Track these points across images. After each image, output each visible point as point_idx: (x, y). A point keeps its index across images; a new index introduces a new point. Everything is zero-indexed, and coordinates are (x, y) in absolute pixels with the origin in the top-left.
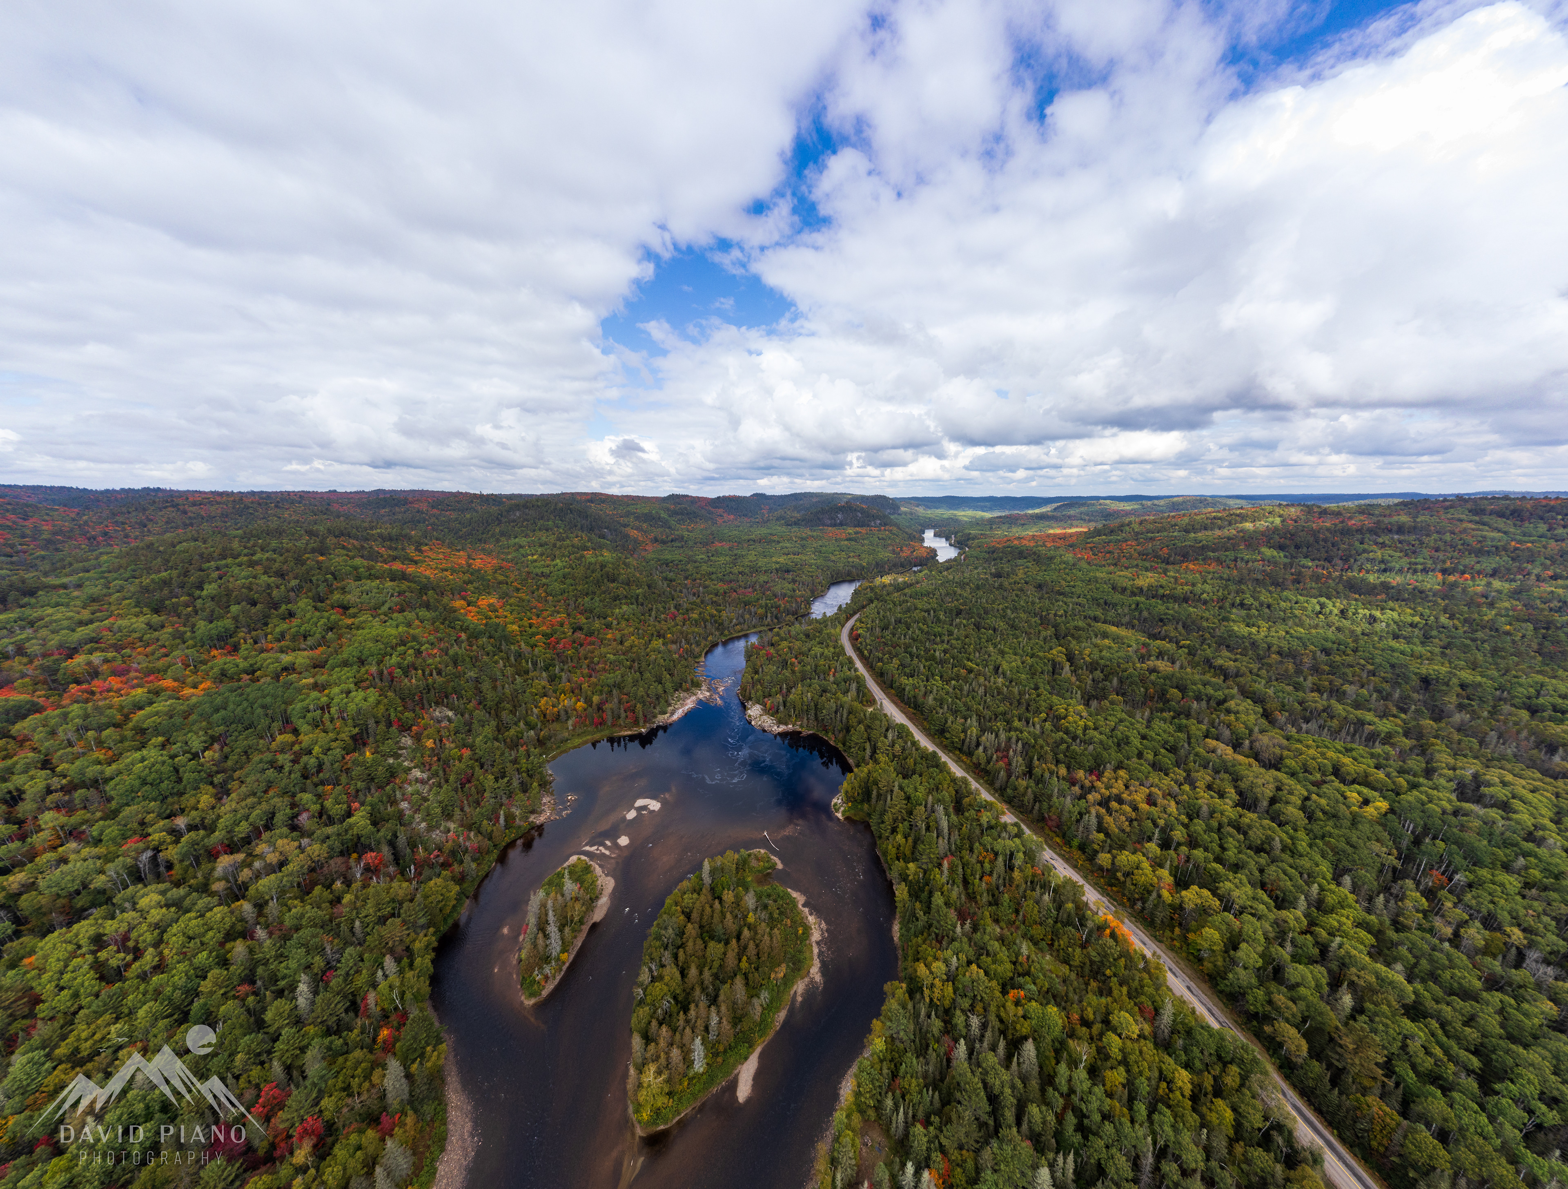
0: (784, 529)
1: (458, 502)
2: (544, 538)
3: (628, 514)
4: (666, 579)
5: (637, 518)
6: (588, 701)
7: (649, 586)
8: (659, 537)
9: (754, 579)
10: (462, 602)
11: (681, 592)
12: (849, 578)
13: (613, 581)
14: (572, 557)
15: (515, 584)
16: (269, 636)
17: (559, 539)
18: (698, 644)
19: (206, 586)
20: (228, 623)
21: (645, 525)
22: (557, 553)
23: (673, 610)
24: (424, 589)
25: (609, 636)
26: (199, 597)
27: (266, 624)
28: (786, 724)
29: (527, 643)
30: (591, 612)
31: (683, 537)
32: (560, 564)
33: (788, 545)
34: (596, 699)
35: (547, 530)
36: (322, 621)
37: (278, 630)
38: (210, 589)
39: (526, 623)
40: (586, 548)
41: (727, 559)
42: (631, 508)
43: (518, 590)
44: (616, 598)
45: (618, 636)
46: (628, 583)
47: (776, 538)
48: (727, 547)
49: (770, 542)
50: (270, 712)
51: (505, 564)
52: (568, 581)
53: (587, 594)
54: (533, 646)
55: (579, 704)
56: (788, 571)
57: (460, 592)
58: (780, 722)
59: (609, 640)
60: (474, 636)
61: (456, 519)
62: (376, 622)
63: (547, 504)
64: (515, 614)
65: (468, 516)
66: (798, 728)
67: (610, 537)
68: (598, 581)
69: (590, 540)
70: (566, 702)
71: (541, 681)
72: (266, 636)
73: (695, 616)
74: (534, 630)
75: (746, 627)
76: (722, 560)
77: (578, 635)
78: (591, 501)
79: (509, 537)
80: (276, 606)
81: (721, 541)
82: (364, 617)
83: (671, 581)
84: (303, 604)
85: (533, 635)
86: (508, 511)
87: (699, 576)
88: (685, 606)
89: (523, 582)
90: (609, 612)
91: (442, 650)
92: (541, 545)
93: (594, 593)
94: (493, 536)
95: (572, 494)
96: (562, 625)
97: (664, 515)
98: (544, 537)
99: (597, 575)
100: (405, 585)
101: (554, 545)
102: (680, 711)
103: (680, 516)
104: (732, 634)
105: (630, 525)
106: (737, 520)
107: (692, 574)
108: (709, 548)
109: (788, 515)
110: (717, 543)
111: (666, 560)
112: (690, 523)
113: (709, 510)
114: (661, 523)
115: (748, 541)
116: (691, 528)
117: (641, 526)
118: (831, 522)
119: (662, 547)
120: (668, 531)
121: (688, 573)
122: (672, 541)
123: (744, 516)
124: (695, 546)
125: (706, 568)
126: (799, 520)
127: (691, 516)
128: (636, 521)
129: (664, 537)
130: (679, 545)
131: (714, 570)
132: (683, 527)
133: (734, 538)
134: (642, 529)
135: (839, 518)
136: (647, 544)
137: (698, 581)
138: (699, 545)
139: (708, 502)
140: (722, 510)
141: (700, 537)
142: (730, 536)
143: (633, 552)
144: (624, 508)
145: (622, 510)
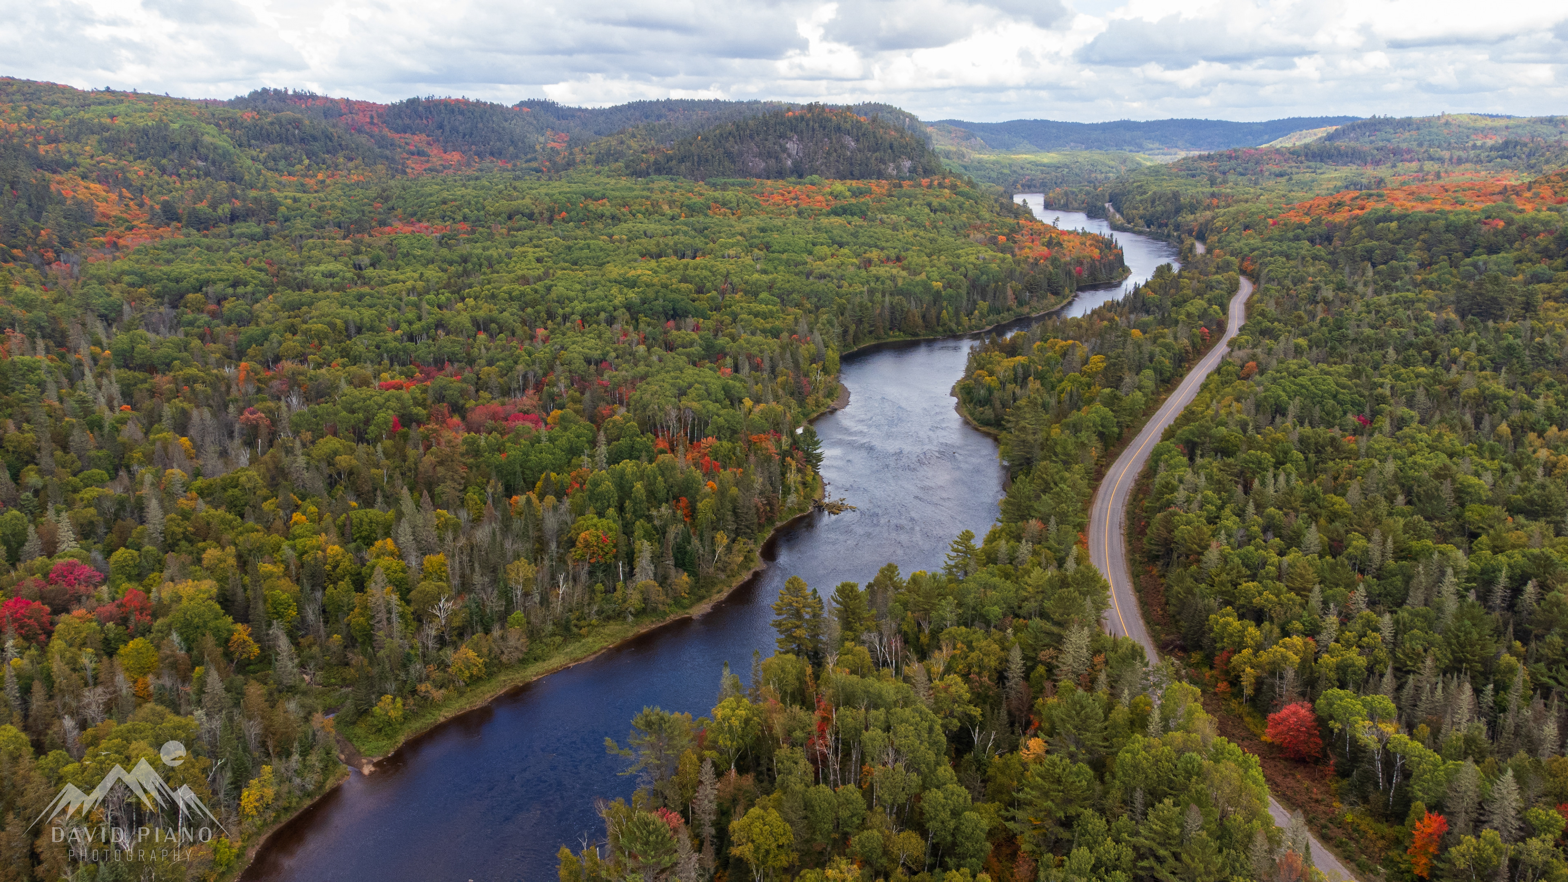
0: (624, 182)
3: (79, 132)
4: (126, 360)
5: (112, 144)
8: (186, 205)
9: (543, 352)
12: (897, 336)
21: (138, 169)
31: (274, 207)
33: (651, 227)
41: (432, 273)
47: (607, 208)
48: (432, 237)
49: (587, 219)
56: (676, 314)
75: (516, 638)
76: (409, 276)
81: (413, 217)
83: (151, 368)
87: (293, 343)
97: (215, 138)
103: (278, 146)
104: (426, 703)
105: (76, 164)
106: (469, 165)
107: (266, 336)
108: (367, 238)
109: (629, 148)
110: (397, 225)
111: (177, 281)
112: (308, 168)
113: (383, 138)
114: (201, 164)
115: (510, 217)
116: (311, 182)
117: (122, 169)
118: (763, 165)
119: (188, 235)
120: (223, 186)
121: (252, 330)
122: (233, 218)
123: (492, 154)
124: (316, 233)
125: (335, 308)
126: (669, 159)
127: (316, 146)
128: (105, 152)
129: (202, 206)
130: (257, 230)
131: (368, 314)
132: (285, 179)
133: (459, 208)
134: (126, 179)
135: (789, 156)
136: (131, 228)
137: (288, 366)
138: (330, 230)
139: (380, 116)
140: (423, 137)
141: (340, 204)
142: (444, 202)
143: (58, 253)
144: (66, 115)
145: (58, 119)
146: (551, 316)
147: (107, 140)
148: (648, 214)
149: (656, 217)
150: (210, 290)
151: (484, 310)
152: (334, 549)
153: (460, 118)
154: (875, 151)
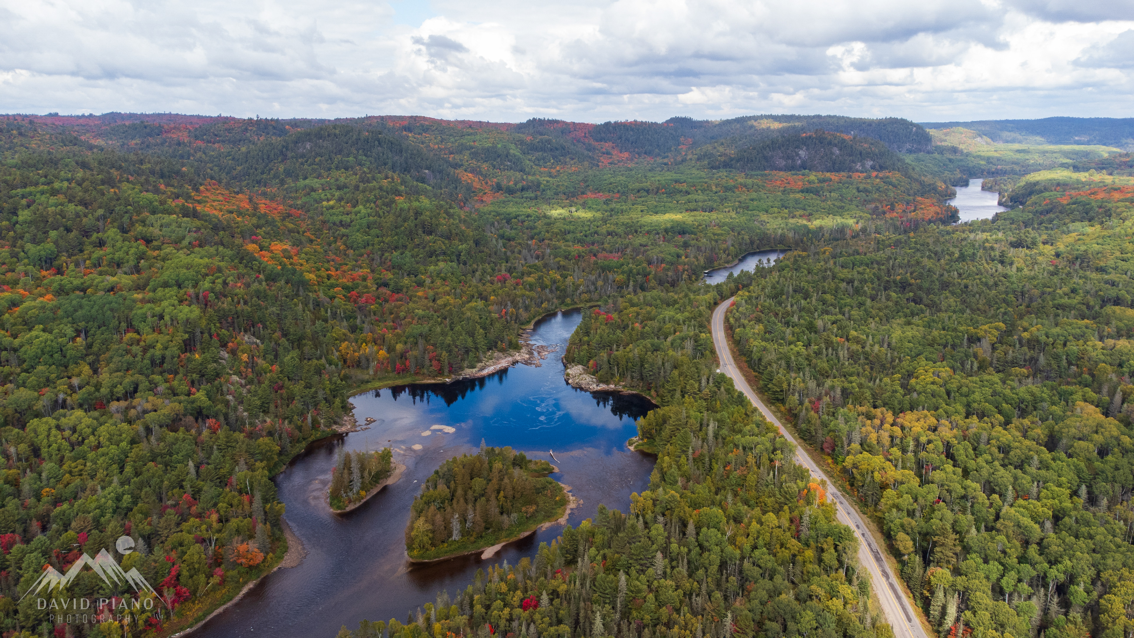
0: (703, 173)
1: (229, 130)
2: (342, 179)
3: (461, 149)
4: (502, 237)
5: (475, 155)
6: (390, 350)
7: (477, 243)
8: (504, 183)
10: (255, 246)
11: (520, 252)
13: (430, 233)
14: (379, 202)
15: (308, 234)
16: (88, 262)
17: (362, 180)
18: (527, 308)
19: (20, 212)
20: (49, 246)
21: (485, 166)
22: (360, 197)
23: (503, 272)
24: (216, 228)
25: (420, 294)
26: (17, 222)
27: (81, 251)
28: (607, 382)
29: (326, 294)
30: (400, 268)
31: (539, 184)
32: (363, 211)
34: (399, 347)
35: (346, 169)
36: (133, 251)
37: (95, 256)
38: (24, 215)
39: (324, 274)
40: (399, 194)
41: (598, 214)
42: (467, 141)
43: (311, 241)
44: (431, 254)
45: (431, 293)
46: (448, 237)
47: (684, 187)
48: (602, 200)
50: (116, 315)
51: (293, 211)
52: (374, 231)
53: (396, 248)
54: (332, 298)
55: (381, 352)
57: (250, 235)
58: (600, 381)
59: (420, 298)
60: (272, 278)
61: (229, 154)
62: (181, 254)
63: (348, 132)
64: (311, 264)
65: (244, 149)
66: (620, 388)
67: (432, 181)
68: (411, 232)
69: (403, 182)
70: (367, 349)
71: (341, 329)
72: (85, 261)
73: (530, 279)
74: (332, 281)
77: (383, 290)
78: (409, 129)
79: (297, 178)
80: (86, 233)
81: (596, 190)
82: (168, 249)
83: (509, 240)
84: (112, 233)
85: (332, 286)
86: (296, 143)
88: (520, 269)
89: (318, 232)
90: (422, 268)
91: (245, 284)
92: (339, 188)
93: (405, 247)
94: (275, 176)
95: (382, 118)
96: (365, 279)
97: (514, 151)
98: (343, 177)
99: (410, 224)
100: (198, 223)
101: (357, 188)
102: (492, 368)
103: (540, 153)
104: (576, 303)
105: (462, 165)
106: (632, 160)
107: (540, 233)
108: (575, 200)
109: (718, 151)
110: (589, 194)
111: (509, 214)
112: (553, 164)
113: (590, 145)
114: (509, 163)
115: (638, 191)
116: (553, 171)
117: (479, 167)
118: (784, 163)
119: (506, 197)
120: (518, 175)
121: (535, 231)
122: (523, 189)
123: (645, 153)
124: (556, 197)
125: (562, 225)
126: (732, 160)
127: (558, 153)
128: (472, 159)
129: (511, 184)
130: (532, 195)
131: (572, 228)
132: (542, 170)
133: (617, 187)
134: (480, 171)
135: (800, 158)
136: (485, 193)
137: (547, 242)
138: (561, 196)
139: (590, 132)
140: (611, 144)
141: (566, 184)
142: (611, 184)
143: (464, 203)
144: (456, 141)
145: (452, 143)
146: (636, 232)
147: (472, 153)
148: (703, 191)
149: (708, 192)
150: (520, 218)
151: (612, 228)
152: (559, 277)
153: (631, 133)
154: (850, 156)
